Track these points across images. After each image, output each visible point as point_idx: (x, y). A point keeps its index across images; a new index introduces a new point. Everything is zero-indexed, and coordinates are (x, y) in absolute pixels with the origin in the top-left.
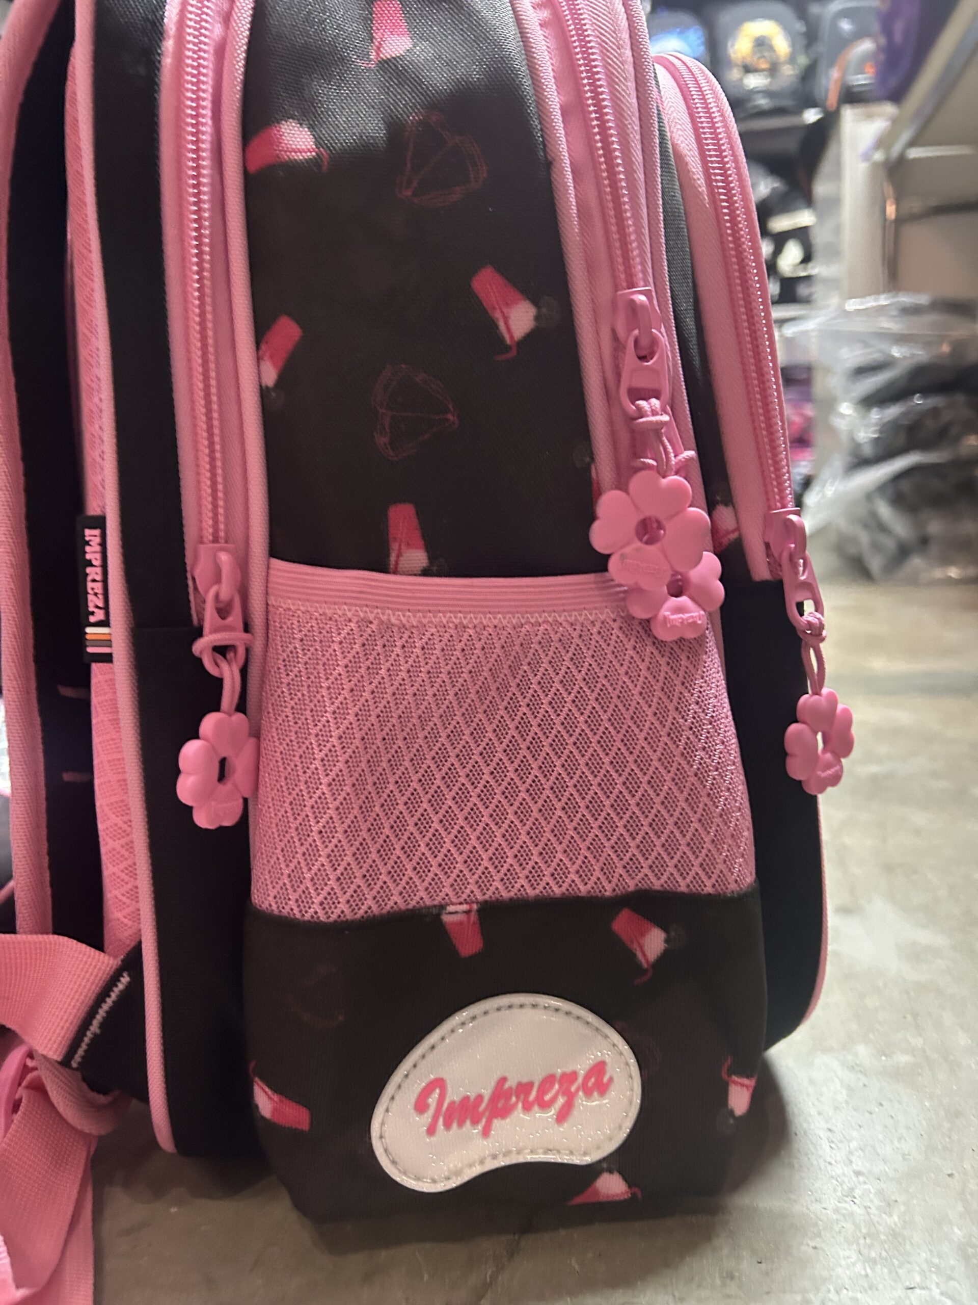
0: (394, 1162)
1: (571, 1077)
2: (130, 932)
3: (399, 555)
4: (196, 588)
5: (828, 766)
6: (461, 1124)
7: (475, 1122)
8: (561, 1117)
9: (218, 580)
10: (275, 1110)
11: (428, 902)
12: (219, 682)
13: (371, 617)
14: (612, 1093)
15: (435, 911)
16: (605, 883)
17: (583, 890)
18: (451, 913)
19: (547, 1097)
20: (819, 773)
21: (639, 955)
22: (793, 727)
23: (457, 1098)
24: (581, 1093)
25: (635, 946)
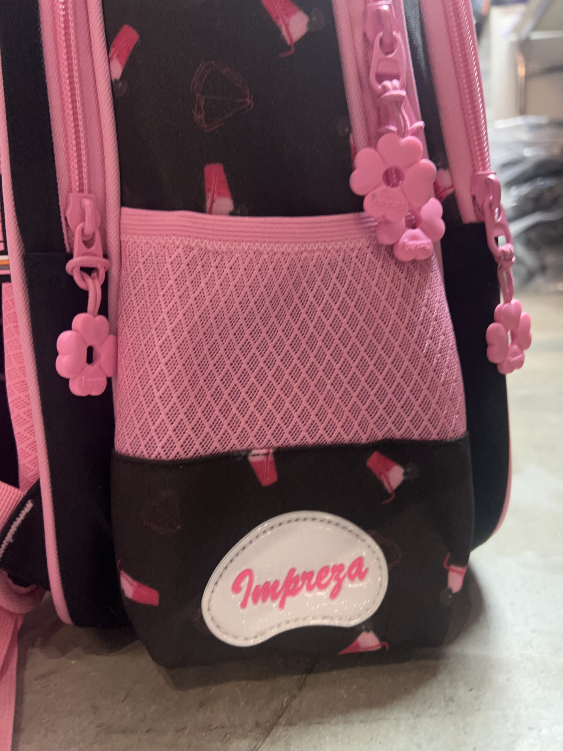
0: (218, 627)
1: (339, 568)
2: (32, 473)
3: (212, 202)
4: (67, 225)
5: (515, 354)
6: (264, 600)
7: (274, 598)
8: (334, 595)
9: (83, 219)
10: (135, 592)
11: (239, 447)
12: (85, 294)
13: (193, 245)
14: (368, 579)
15: (244, 454)
16: (362, 434)
17: (346, 439)
18: (254, 455)
19: (324, 582)
20: (509, 358)
21: (386, 484)
22: (492, 326)
23: (262, 583)
24: (347, 579)
25: (383, 478)
